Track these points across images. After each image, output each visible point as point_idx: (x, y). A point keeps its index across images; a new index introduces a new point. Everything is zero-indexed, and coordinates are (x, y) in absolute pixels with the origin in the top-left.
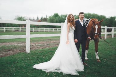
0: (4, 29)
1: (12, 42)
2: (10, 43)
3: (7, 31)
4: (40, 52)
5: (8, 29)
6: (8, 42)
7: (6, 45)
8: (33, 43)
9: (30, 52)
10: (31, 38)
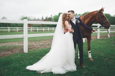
0: (9, 29)
1: (13, 42)
2: (12, 43)
3: (11, 31)
4: (38, 52)
5: (12, 29)
6: (10, 42)
7: (7, 46)
9: (28, 52)
10: (28, 38)
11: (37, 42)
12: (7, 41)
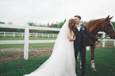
0: (14, 34)
1: (16, 47)
2: (14, 48)
3: (16, 36)
4: (39, 59)
5: (17, 34)
6: (12, 48)
7: (9, 51)
8: (38, 49)
9: (29, 59)
10: (29, 44)
11: (40, 49)
12: (10, 46)
